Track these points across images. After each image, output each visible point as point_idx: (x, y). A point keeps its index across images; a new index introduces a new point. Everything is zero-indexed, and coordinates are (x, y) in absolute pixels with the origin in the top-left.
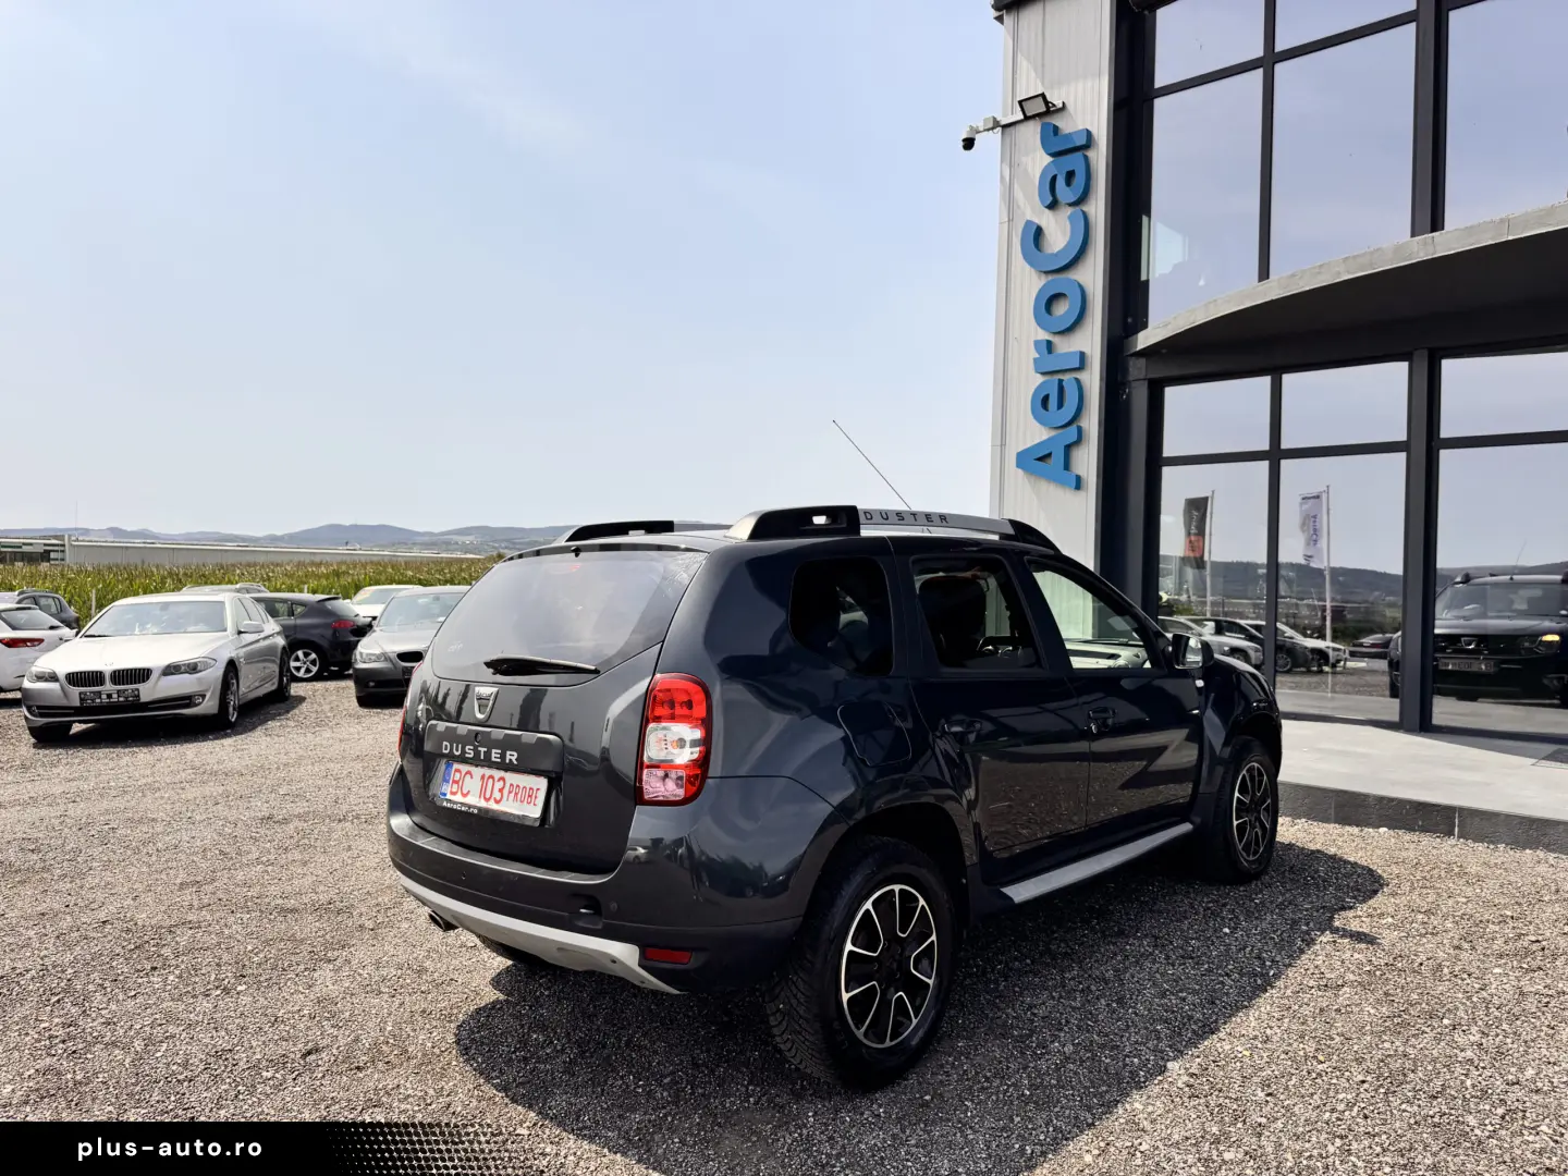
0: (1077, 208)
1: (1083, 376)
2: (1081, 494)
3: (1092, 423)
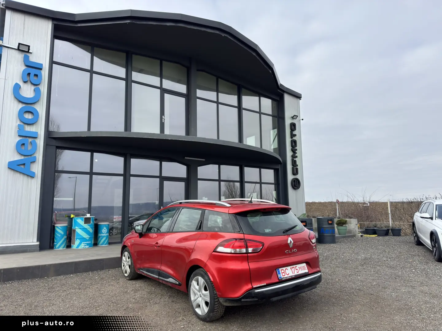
0: (36, 87)
1: (37, 141)
2: (34, 180)
3: (39, 156)
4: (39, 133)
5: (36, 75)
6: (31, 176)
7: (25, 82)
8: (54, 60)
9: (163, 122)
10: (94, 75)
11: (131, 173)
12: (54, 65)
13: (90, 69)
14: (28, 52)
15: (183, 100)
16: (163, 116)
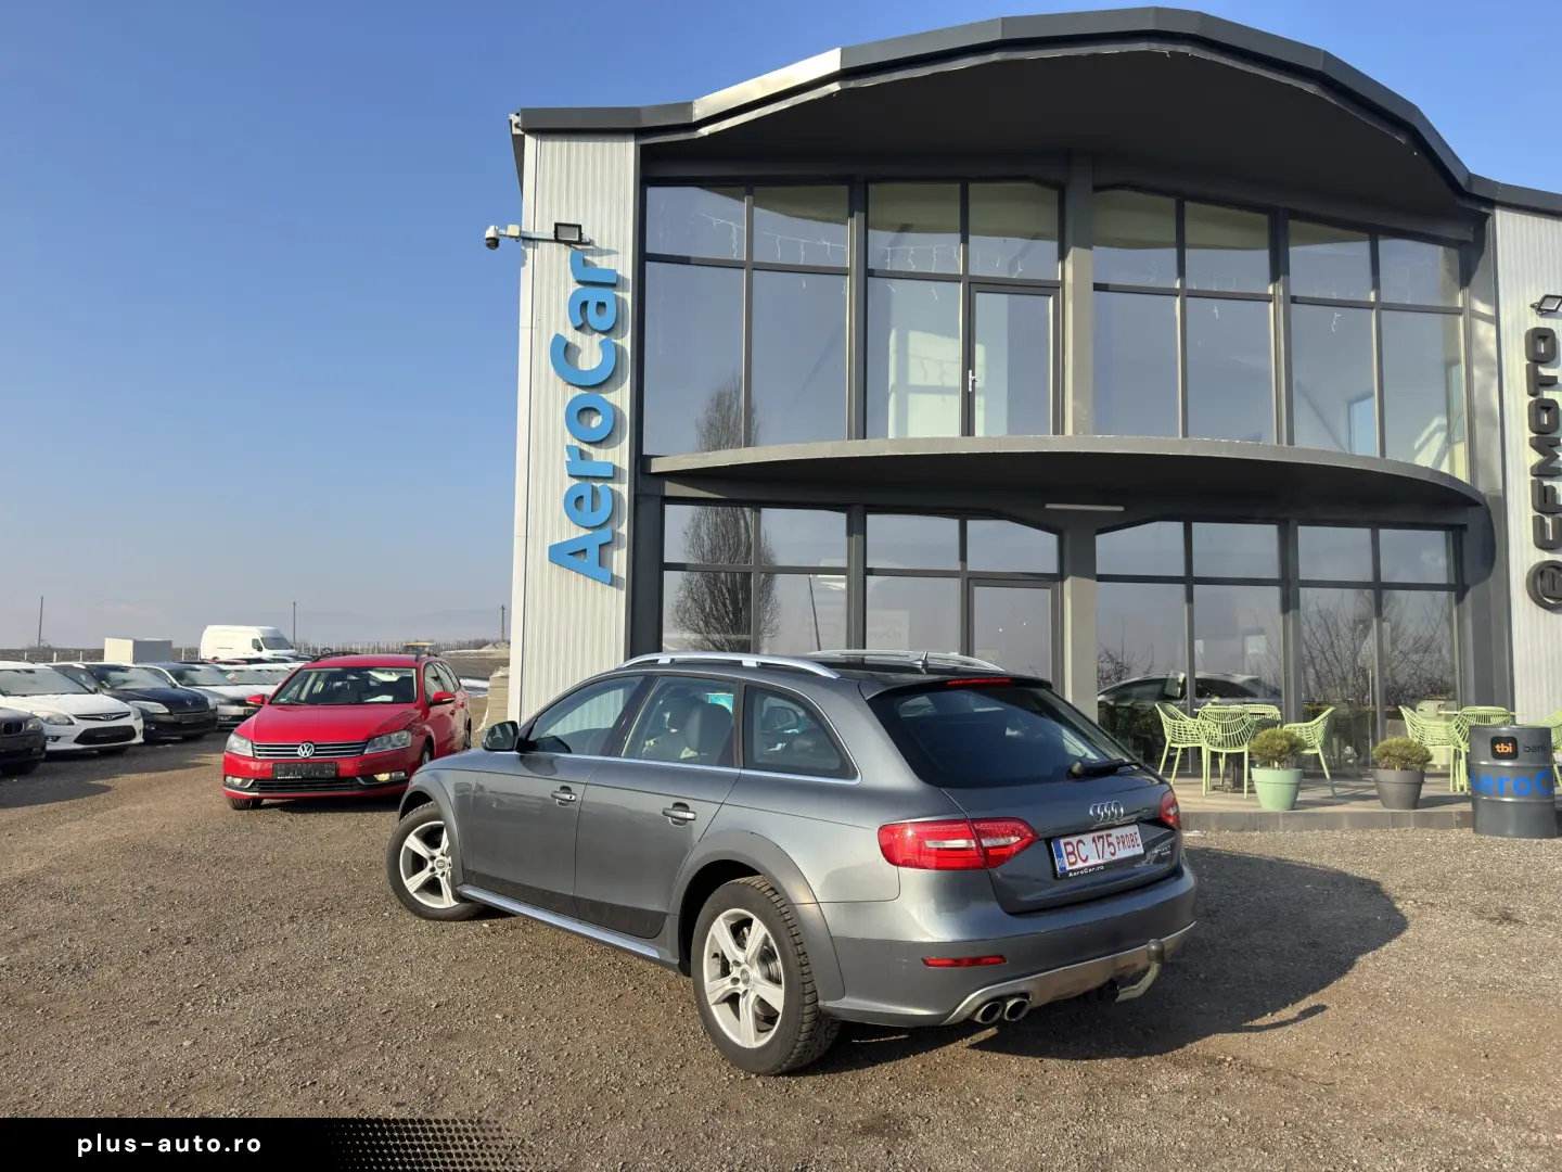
0: (604, 337)
1: (615, 486)
2: (615, 590)
3: (623, 526)
4: (617, 464)
5: (601, 305)
6: (603, 581)
7: (578, 328)
8: (650, 249)
9: (970, 390)
10: (755, 273)
11: (868, 566)
12: (649, 265)
13: (744, 258)
14: (580, 242)
16: (970, 372)
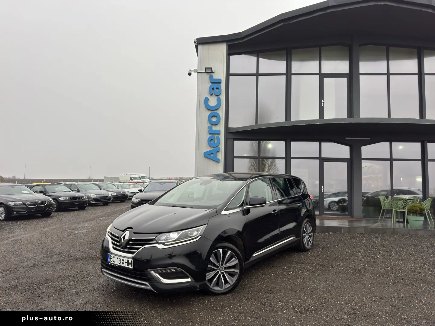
0: (218, 97)
1: (220, 136)
2: (220, 164)
3: (222, 147)
4: (221, 130)
5: (217, 88)
6: (218, 161)
7: (211, 95)
8: (230, 73)
9: (322, 105)
10: (259, 76)
11: (292, 156)
12: (230, 77)
13: (255, 72)
14: (212, 72)
15: (345, 80)
16: (322, 100)
